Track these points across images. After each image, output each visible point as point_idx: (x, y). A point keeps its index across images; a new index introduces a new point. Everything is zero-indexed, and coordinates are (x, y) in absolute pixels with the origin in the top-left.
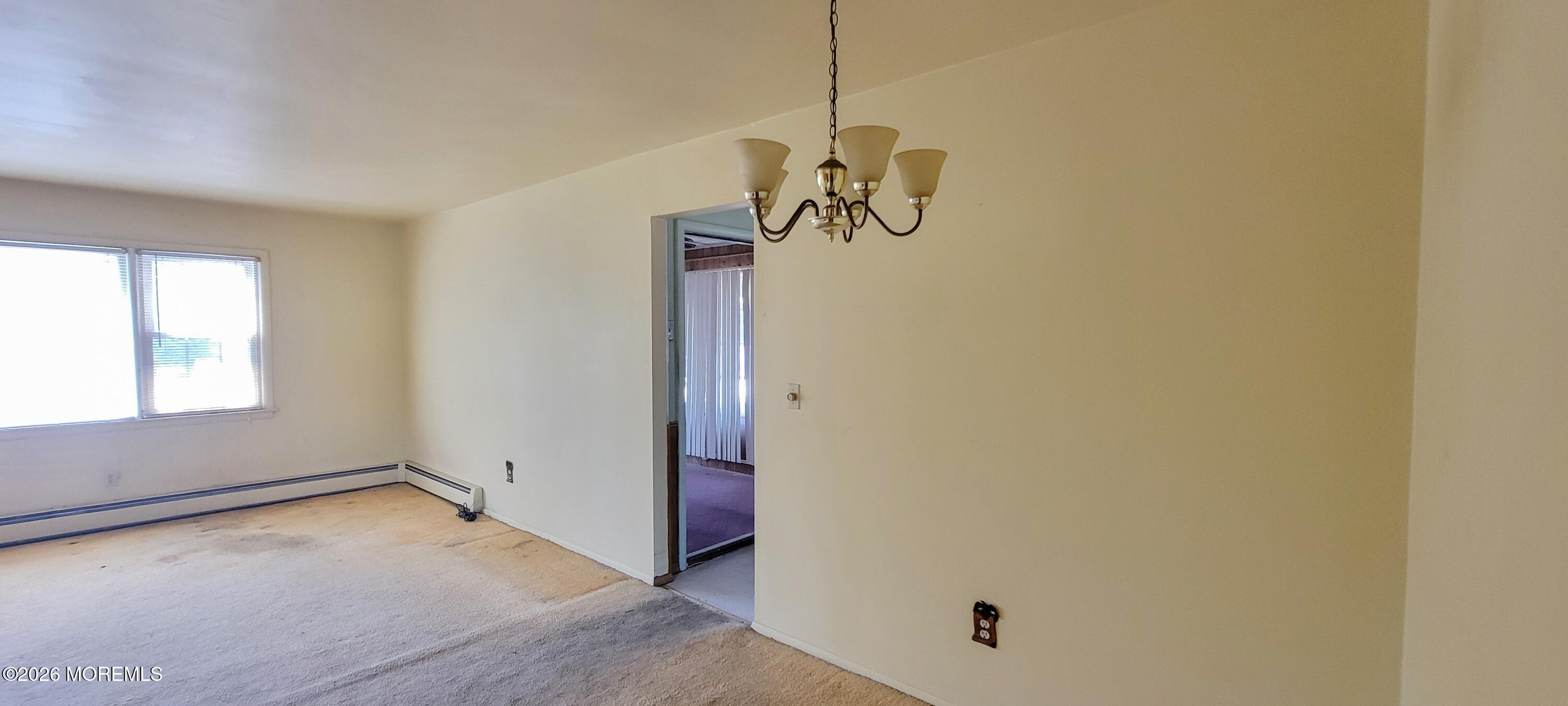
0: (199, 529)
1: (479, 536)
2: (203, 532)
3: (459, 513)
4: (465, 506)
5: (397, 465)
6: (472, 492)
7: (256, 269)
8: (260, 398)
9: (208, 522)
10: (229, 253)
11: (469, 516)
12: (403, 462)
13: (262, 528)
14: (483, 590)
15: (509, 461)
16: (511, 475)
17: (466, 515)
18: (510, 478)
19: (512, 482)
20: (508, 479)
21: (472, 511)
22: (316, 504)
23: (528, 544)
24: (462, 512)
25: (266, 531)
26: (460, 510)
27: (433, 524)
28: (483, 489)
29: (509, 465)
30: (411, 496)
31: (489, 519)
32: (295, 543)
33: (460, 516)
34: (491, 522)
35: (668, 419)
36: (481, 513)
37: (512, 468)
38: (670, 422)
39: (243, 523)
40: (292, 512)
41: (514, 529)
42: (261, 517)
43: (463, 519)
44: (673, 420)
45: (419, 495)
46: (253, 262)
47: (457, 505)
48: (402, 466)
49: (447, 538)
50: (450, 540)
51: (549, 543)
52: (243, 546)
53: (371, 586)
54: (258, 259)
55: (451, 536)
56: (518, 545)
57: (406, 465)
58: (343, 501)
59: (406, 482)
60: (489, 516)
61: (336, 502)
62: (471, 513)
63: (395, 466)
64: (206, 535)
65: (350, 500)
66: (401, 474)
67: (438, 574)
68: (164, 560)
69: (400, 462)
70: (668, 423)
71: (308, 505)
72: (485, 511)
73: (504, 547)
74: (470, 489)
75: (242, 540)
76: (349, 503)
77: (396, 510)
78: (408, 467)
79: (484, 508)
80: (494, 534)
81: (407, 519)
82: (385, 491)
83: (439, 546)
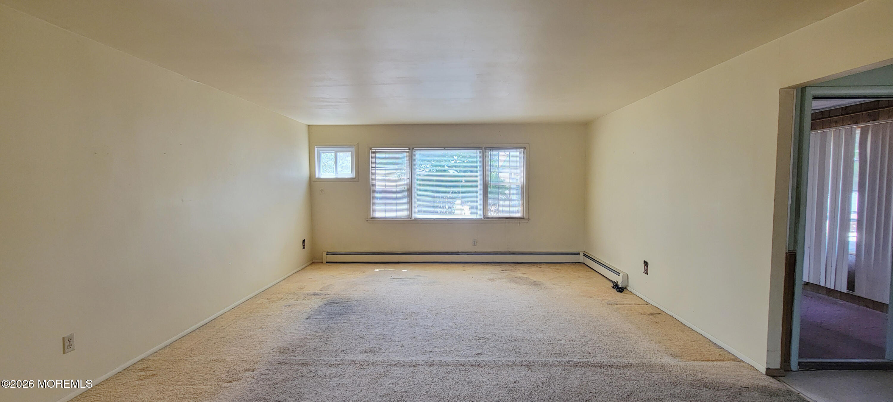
0: (500, 269)
1: (625, 302)
2: (502, 271)
3: (613, 286)
4: (617, 283)
5: (579, 253)
6: (621, 275)
7: (524, 151)
8: (523, 214)
9: (504, 267)
10: (515, 146)
11: (620, 289)
12: (582, 252)
13: (523, 274)
14: (632, 336)
15: (646, 261)
16: (647, 270)
17: (618, 288)
18: (646, 272)
19: (647, 274)
20: (644, 271)
21: (620, 286)
22: (543, 266)
23: (657, 315)
24: (615, 285)
25: (524, 276)
26: (614, 284)
27: (599, 289)
28: (627, 275)
29: (646, 263)
30: (587, 271)
31: (631, 293)
32: (536, 284)
33: (614, 288)
34: (632, 296)
35: (787, 247)
36: (626, 288)
37: (648, 265)
38: (789, 251)
39: (516, 270)
40: (534, 268)
41: (648, 304)
42: (522, 269)
43: (616, 290)
44: (792, 249)
45: (590, 271)
46: (523, 150)
47: (613, 282)
48: (582, 254)
49: (608, 299)
50: (609, 301)
51: (673, 318)
52: (516, 280)
53: (571, 316)
54: (525, 148)
55: (610, 299)
56: (651, 314)
57: (584, 254)
58: (553, 267)
59: (583, 263)
60: (631, 292)
61: (551, 267)
62: (620, 287)
63: (578, 254)
64: (503, 272)
65: (557, 267)
66: (581, 258)
67: (605, 319)
68: (490, 280)
69: (581, 252)
70: (787, 251)
71: (541, 266)
72: (628, 288)
73: (642, 313)
74: (620, 274)
75: (516, 278)
76: (557, 269)
77: (579, 277)
78: (585, 255)
79: (627, 286)
80: (635, 303)
81: (585, 283)
82: (572, 266)
83: (603, 302)
